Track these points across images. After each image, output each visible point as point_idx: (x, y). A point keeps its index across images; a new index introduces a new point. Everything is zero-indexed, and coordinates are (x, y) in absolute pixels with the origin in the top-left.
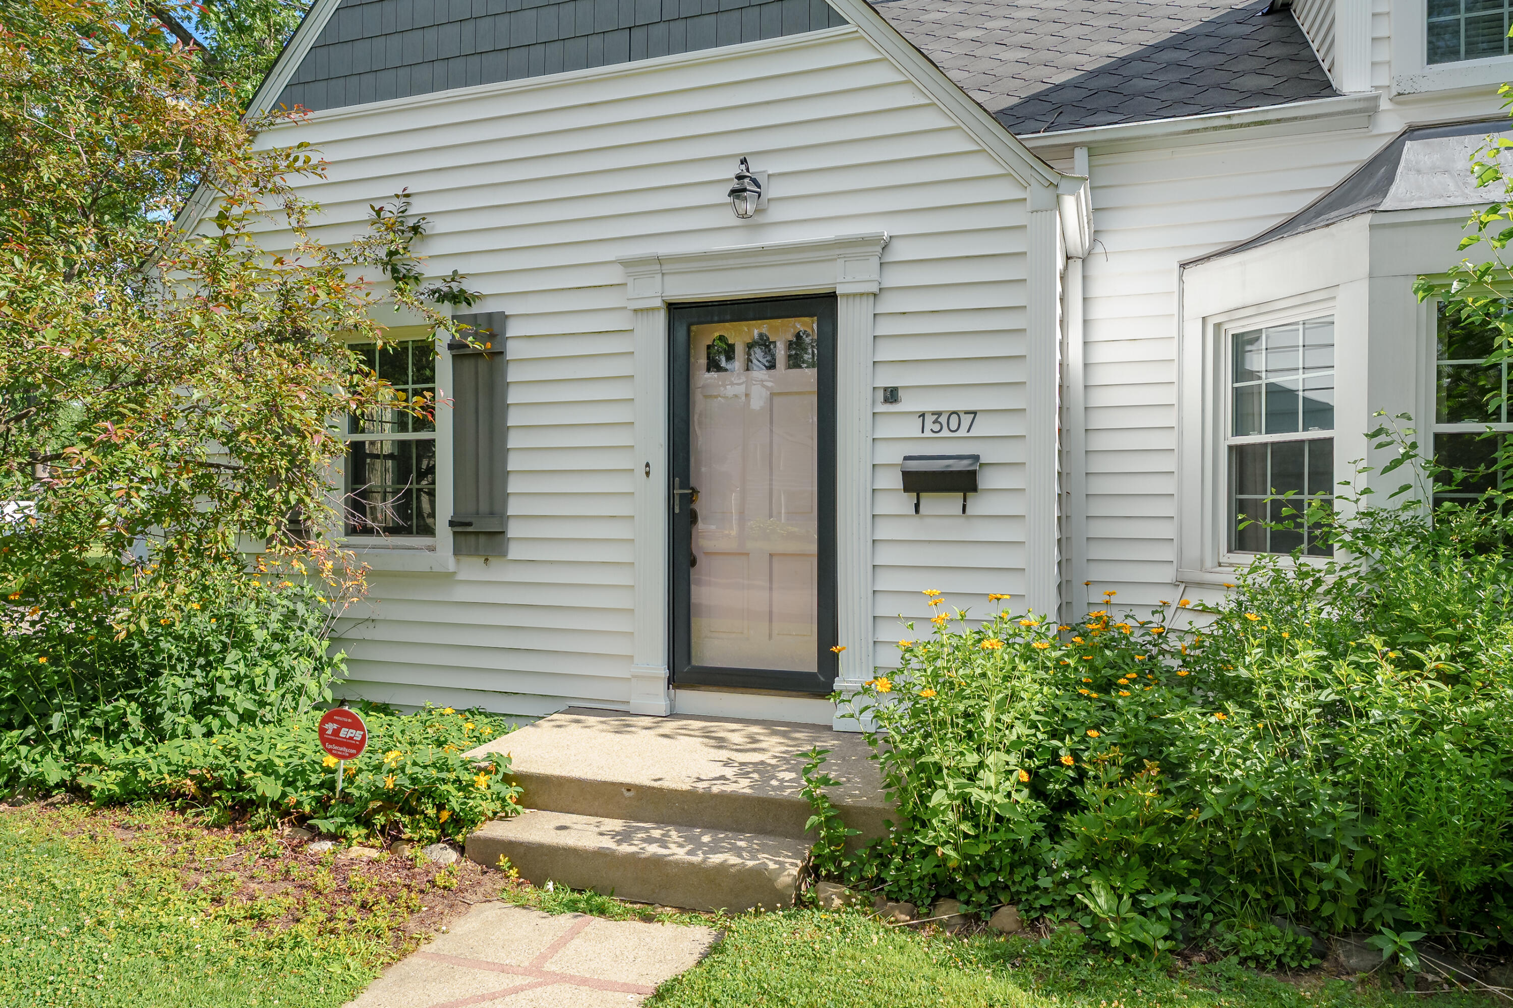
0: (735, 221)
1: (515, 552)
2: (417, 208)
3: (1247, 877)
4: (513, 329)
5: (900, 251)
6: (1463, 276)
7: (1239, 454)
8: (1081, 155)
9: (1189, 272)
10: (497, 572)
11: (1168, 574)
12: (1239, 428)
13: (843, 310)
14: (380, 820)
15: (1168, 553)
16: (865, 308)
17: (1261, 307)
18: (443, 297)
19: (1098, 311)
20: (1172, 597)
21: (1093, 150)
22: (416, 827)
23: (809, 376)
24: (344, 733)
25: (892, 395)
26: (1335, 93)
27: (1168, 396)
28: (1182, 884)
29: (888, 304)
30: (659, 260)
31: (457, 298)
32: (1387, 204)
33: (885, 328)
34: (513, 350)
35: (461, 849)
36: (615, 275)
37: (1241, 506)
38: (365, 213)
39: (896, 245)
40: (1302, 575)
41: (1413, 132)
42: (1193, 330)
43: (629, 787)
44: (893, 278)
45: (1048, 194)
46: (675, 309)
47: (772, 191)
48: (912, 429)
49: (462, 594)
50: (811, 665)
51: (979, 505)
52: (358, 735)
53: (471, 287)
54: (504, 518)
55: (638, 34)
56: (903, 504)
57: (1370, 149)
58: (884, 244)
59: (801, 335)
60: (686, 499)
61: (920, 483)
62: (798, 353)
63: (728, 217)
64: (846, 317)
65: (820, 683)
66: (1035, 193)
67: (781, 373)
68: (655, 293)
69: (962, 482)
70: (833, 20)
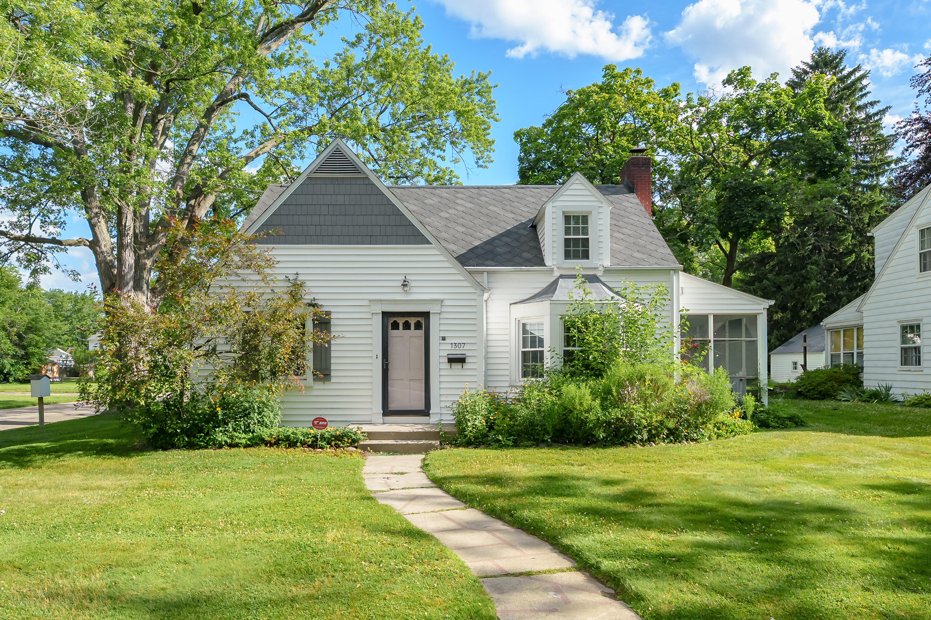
0: (402, 291)
1: (333, 380)
2: (301, 278)
3: (525, 434)
4: (333, 316)
5: (446, 303)
6: (568, 315)
7: (524, 353)
8: (485, 274)
9: (512, 306)
10: (327, 386)
11: (507, 384)
12: (524, 347)
13: (431, 316)
14: (333, 443)
15: (507, 379)
16: (437, 317)
17: (529, 318)
18: (310, 305)
19: (489, 315)
20: (509, 390)
21: (488, 272)
22: (344, 444)
23: (421, 332)
24: (321, 423)
25: (444, 339)
26: (545, 265)
27: (507, 338)
28: (514, 436)
29: (443, 316)
30: (381, 300)
31: (314, 305)
32: (554, 298)
33: (442, 321)
34: (333, 322)
35: (356, 447)
36: (367, 303)
37: (525, 366)
38: (283, 277)
39: (445, 301)
40: (536, 381)
41: (561, 276)
42: (513, 321)
43: (393, 432)
44: (444, 309)
45: (482, 292)
46: (383, 313)
47: (412, 284)
48: (449, 347)
49: (315, 393)
50: (422, 407)
51: (466, 366)
52: (325, 423)
53: (320, 303)
54: (330, 370)
55: (373, 238)
56: (447, 366)
57: (552, 279)
58: (442, 301)
59: (419, 322)
60: (387, 365)
61: (452, 360)
62: (418, 326)
63: (400, 290)
64: (432, 318)
65: (425, 412)
66: (479, 291)
67: (413, 331)
68: (379, 309)
69: (461, 360)
70: (428, 242)
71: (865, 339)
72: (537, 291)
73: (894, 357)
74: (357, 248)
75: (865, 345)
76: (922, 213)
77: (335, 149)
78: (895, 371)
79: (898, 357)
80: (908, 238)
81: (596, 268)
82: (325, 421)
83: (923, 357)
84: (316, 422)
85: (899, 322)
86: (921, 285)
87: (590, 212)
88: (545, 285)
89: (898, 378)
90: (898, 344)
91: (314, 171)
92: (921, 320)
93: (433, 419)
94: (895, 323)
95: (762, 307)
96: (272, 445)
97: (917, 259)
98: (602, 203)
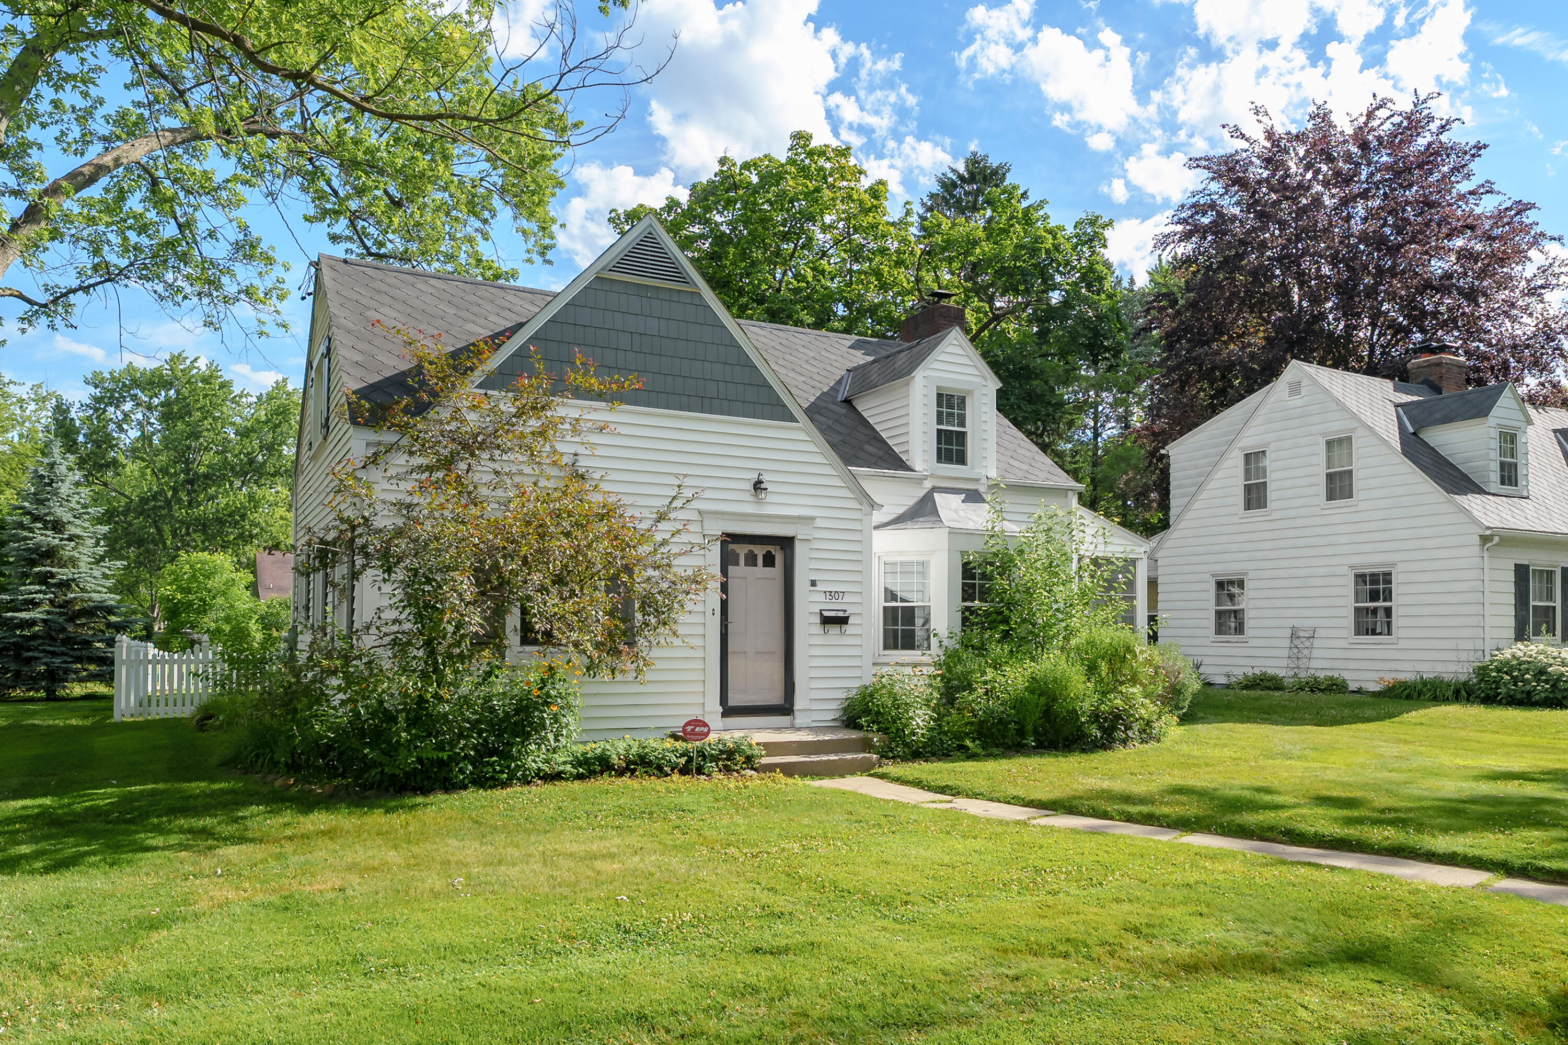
0: (752, 499)
5: (819, 523)
7: (886, 610)
12: (886, 600)
13: (796, 545)
14: (722, 765)
16: (806, 546)
22: (736, 765)
23: (777, 571)
24: (697, 729)
25: (813, 583)
26: (911, 469)
29: (816, 545)
30: (720, 513)
32: (947, 524)
33: (815, 554)
35: (756, 770)
36: (696, 516)
37: (887, 631)
39: (818, 520)
41: (934, 489)
44: (816, 534)
45: (870, 509)
46: (724, 535)
47: (770, 487)
48: (822, 598)
50: (781, 700)
51: (849, 629)
52: (706, 730)
55: (706, 402)
56: (818, 629)
57: (922, 493)
58: (812, 519)
59: (769, 552)
60: (726, 626)
61: (827, 621)
62: (769, 561)
63: (748, 497)
64: (799, 548)
65: (785, 708)
66: (866, 507)
67: (760, 570)
68: (717, 528)
69: (842, 621)
70: (793, 419)
71: (1160, 597)
72: (901, 510)
73: (1205, 623)
74: (680, 417)
75: (1160, 606)
76: (1249, 432)
77: (645, 234)
78: (1207, 642)
79: (1211, 622)
80: (1228, 463)
81: (977, 480)
82: (705, 725)
83: (1248, 624)
84: (689, 728)
85: (1213, 575)
86: (1244, 528)
87: (970, 392)
88: (912, 502)
89: (1211, 651)
90: (1211, 607)
91: (610, 267)
92: (1245, 574)
93: (800, 719)
94: (1207, 577)
95: (1143, 550)
96: (621, 773)
97: (1241, 492)
98: (985, 379)
